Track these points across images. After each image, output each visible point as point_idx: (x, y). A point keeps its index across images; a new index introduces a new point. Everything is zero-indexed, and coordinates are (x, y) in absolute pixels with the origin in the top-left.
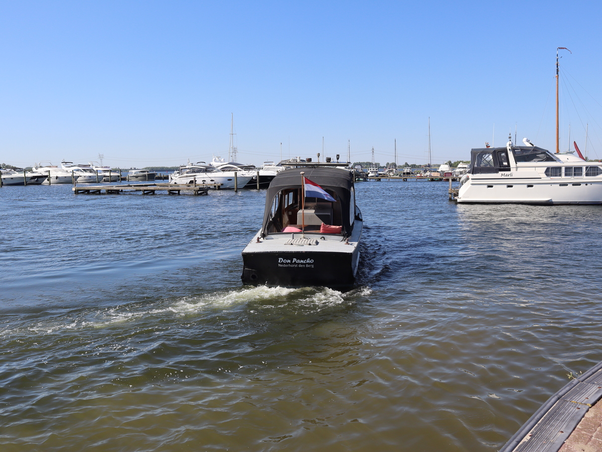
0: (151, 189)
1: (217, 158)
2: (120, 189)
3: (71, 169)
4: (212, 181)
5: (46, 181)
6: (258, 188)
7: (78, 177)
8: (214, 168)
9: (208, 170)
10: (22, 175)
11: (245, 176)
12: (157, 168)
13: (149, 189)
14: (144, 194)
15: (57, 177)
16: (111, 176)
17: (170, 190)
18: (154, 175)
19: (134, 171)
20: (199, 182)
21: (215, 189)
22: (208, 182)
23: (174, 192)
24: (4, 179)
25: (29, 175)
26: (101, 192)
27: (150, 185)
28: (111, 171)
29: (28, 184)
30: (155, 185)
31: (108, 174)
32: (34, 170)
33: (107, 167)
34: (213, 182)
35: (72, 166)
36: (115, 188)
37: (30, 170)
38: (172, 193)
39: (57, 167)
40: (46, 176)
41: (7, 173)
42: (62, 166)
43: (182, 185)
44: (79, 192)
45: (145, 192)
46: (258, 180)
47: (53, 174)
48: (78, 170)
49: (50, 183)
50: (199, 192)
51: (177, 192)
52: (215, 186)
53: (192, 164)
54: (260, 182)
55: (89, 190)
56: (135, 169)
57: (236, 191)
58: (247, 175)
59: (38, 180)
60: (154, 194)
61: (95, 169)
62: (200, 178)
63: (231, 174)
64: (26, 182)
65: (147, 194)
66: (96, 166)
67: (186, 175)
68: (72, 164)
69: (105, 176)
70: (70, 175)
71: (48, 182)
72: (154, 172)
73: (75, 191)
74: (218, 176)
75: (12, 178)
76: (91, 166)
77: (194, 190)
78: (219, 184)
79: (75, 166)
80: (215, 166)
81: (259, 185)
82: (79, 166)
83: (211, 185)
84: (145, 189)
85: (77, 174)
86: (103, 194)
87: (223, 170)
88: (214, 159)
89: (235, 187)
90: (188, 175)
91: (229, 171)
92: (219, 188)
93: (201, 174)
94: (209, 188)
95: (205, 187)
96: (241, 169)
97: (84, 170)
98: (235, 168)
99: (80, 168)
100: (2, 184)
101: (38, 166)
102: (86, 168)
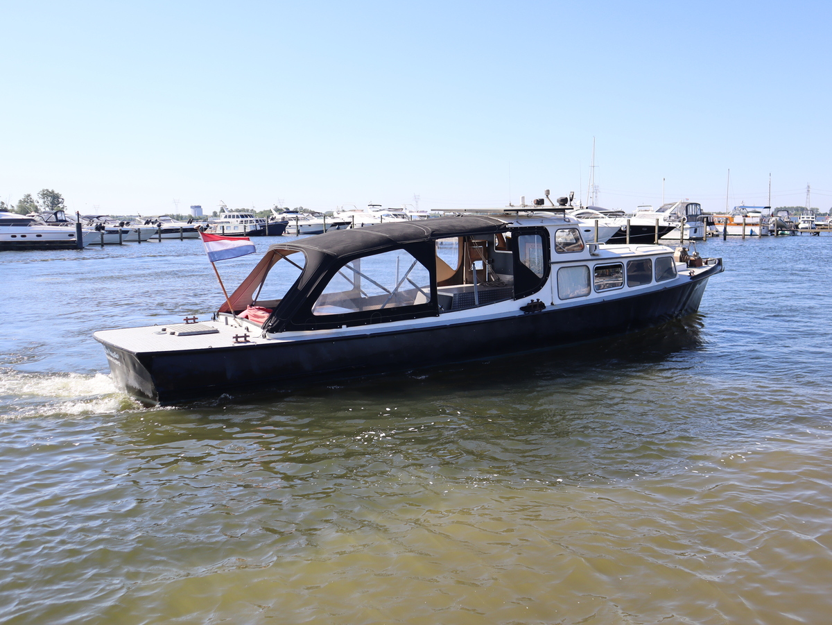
3: (379, 214)
5: (348, 229)
6: (628, 242)
10: (321, 221)
11: (610, 226)
15: (362, 225)
24: (301, 226)
25: (330, 221)
32: (335, 215)
33: (423, 212)
35: (380, 210)
37: (331, 215)
39: (362, 211)
40: (349, 223)
41: (305, 219)
42: (369, 210)
46: (628, 232)
47: (358, 221)
48: (388, 215)
54: (631, 234)
58: (612, 225)
61: (409, 214)
63: (590, 223)
66: (411, 210)
68: (381, 208)
70: (378, 221)
71: (351, 230)
75: (310, 226)
76: (404, 211)
79: (384, 210)
81: (630, 238)
82: (390, 209)
85: (387, 220)
87: (578, 217)
91: (589, 218)
96: (604, 216)
97: (395, 215)
98: (595, 214)
99: (391, 213)
100: (298, 232)
101: (341, 210)
102: (398, 212)
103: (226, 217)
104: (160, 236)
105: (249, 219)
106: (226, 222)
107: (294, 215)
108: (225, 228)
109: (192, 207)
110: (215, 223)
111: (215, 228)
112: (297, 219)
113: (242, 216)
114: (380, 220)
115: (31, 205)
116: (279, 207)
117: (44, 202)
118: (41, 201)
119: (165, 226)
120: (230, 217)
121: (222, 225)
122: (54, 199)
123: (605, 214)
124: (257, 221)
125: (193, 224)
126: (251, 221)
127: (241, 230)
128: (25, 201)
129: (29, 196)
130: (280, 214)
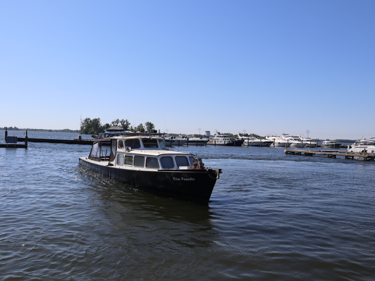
0: (334, 154)
2: (314, 152)
3: (287, 139)
5: (272, 145)
7: (292, 143)
10: (259, 140)
13: (332, 154)
14: (329, 157)
15: (279, 143)
16: (311, 144)
17: (346, 156)
18: (339, 145)
19: (326, 142)
20: (369, 151)
24: (250, 142)
25: (263, 141)
26: (301, 153)
27: (334, 151)
28: (311, 141)
29: (262, 146)
30: (337, 152)
31: (309, 143)
32: (267, 138)
33: (309, 138)
35: (288, 137)
36: (310, 152)
37: (264, 138)
38: (347, 158)
39: (279, 137)
40: (273, 142)
41: (252, 139)
42: (283, 136)
43: (357, 153)
44: (288, 153)
45: (329, 156)
47: (277, 141)
49: (274, 146)
50: (368, 159)
51: (351, 157)
53: (365, 139)
55: (294, 152)
56: (327, 140)
59: (268, 144)
60: (335, 158)
61: (301, 139)
62: (370, 149)
64: (261, 145)
65: (331, 157)
66: (303, 137)
67: (360, 146)
68: (288, 136)
69: (307, 144)
70: (287, 142)
71: (273, 145)
72: (339, 143)
73: (286, 152)
75: (254, 142)
76: (299, 137)
77: (364, 157)
79: (290, 137)
82: (292, 137)
84: (329, 154)
85: (290, 142)
86: (303, 155)
90: (361, 146)
93: (371, 146)
95: (372, 155)
100: (249, 145)
101: (269, 136)
102: (296, 138)
103: (217, 137)
104: (188, 144)
105: (227, 138)
106: (217, 139)
107: (247, 137)
108: (216, 141)
109: (206, 132)
110: (212, 139)
111: (212, 141)
112: (248, 139)
113: (224, 137)
115: (142, 128)
116: (241, 133)
118: (146, 127)
119: (191, 139)
120: (219, 137)
121: (215, 140)
122: (150, 125)
124: (230, 139)
125: (202, 139)
126: (228, 139)
127: (223, 143)
128: (140, 126)
129: (141, 124)
130: (241, 136)
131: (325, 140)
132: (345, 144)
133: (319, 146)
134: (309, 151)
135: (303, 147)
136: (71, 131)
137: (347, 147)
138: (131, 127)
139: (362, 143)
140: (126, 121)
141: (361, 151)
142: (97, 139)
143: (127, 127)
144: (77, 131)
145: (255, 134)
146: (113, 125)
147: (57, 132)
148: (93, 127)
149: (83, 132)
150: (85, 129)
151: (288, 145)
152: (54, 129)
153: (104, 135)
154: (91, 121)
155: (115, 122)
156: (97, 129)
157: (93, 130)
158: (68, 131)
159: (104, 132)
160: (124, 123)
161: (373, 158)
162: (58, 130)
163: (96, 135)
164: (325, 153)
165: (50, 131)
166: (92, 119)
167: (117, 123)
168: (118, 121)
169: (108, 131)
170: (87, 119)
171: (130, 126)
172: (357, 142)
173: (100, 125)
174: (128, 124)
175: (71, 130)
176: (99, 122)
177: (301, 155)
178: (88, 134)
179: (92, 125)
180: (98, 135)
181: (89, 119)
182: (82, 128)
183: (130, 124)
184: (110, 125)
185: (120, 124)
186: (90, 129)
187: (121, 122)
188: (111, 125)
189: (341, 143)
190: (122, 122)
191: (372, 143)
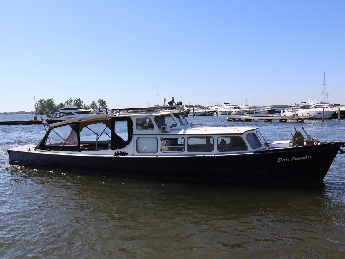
0: (269, 119)
1: (312, 100)
2: (252, 118)
4: (307, 114)
5: (215, 113)
6: (339, 118)
7: (232, 111)
8: (309, 106)
9: (305, 107)
10: (204, 110)
11: (330, 111)
12: (278, 106)
13: (268, 119)
15: (221, 112)
16: (249, 111)
17: (281, 120)
18: (274, 110)
19: (263, 108)
20: (299, 114)
21: (309, 119)
22: (305, 114)
23: (283, 120)
24: (195, 112)
25: (207, 110)
26: (242, 120)
27: (270, 116)
28: (250, 108)
30: (273, 116)
31: (248, 110)
32: (210, 108)
33: (247, 106)
34: (309, 115)
35: (229, 106)
37: (208, 108)
38: (281, 121)
39: (221, 106)
40: (216, 111)
41: (197, 110)
42: (224, 105)
43: (289, 116)
44: (230, 120)
45: (266, 120)
46: (339, 114)
47: (219, 110)
48: (232, 108)
49: (217, 115)
50: (298, 121)
51: (285, 121)
52: (310, 117)
53: (296, 103)
54: (340, 114)
55: (235, 119)
56: (264, 107)
57: (323, 121)
58: (331, 110)
59: (211, 113)
61: (241, 107)
62: (300, 112)
63: (320, 110)
64: (206, 114)
65: (267, 121)
66: (242, 105)
67: (291, 110)
68: (229, 105)
69: (246, 111)
70: (228, 110)
71: (217, 114)
73: (228, 119)
74: (312, 111)
75: (199, 112)
76: (239, 105)
77: (295, 120)
78: (313, 116)
79: (230, 105)
80: (310, 105)
81: (340, 117)
82: (233, 105)
83: (307, 116)
84: (266, 118)
86: (243, 121)
87: (316, 107)
88: (310, 100)
89: (323, 118)
90: (293, 110)
91: (320, 108)
92: (312, 119)
93: (301, 109)
94: (305, 119)
95: (302, 118)
96: (327, 106)
97: (235, 107)
98: (323, 106)
99: (233, 107)
100: (194, 115)
101: (212, 106)
102: (236, 107)
107: (193, 108)
109: (155, 105)
112: (194, 110)
114: (229, 110)
115: (94, 106)
116: (187, 105)
117: (99, 104)
118: (98, 104)
122: (103, 103)
123: (328, 105)
128: (93, 104)
129: (94, 102)
130: (187, 108)
131: (261, 107)
132: (279, 109)
133: (257, 113)
134: (248, 117)
135: (243, 114)
136: (27, 113)
137: (281, 112)
138: (85, 105)
139: (293, 108)
140: (79, 100)
141: (293, 115)
142: (52, 118)
143: (80, 106)
144: (32, 112)
145: (199, 105)
146: (66, 104)
147: (12, 114)
148: (47, 107)
149: (38, 113)
150: (40, 110)
151: (230, 113)
152: (8, 112)
153: (58, 114)
154: (45, 102)
155: (68, 102)
156: (51, 109)
157: (47, 111)
158: (23, 113)
159: (59, 111)
160: (77, 102)
161: (303, 120)
162: (13, 113)
163: (51, 115)
164: (262, 118)
165: (5, 114)
166: (46, 100)
167: (71, 102)
168: (72, 101)
169: (62, 110)
170: (41, 100)
171: (83, 104)
172: (289, 107)
173: (54, 105)
174: (81, 102)
175: (26, 111)
176: (53, 102)
177: (241, 121)
178: (43, 114)
179: (47, 106)
180: (52, 114)
181: (43, 100)
182: (37, 109)
183: (83, 102)
184: (63, 104)
185: (73, 103)
186: (44, 109)
187: (74, 101)
188: (65, 105)
189: (276, 109)
190: (76, 101)
191: (301, 107)
